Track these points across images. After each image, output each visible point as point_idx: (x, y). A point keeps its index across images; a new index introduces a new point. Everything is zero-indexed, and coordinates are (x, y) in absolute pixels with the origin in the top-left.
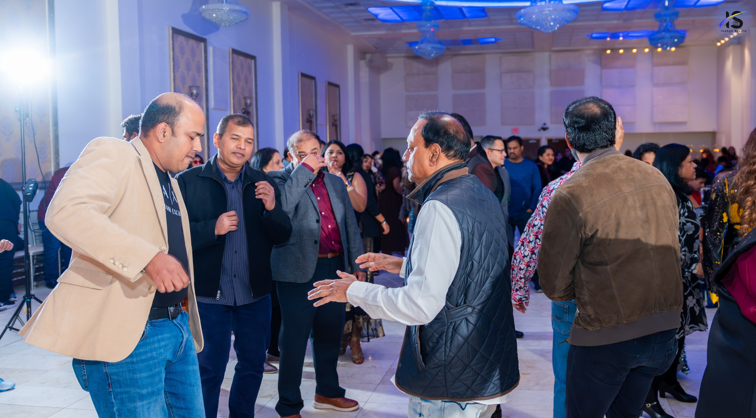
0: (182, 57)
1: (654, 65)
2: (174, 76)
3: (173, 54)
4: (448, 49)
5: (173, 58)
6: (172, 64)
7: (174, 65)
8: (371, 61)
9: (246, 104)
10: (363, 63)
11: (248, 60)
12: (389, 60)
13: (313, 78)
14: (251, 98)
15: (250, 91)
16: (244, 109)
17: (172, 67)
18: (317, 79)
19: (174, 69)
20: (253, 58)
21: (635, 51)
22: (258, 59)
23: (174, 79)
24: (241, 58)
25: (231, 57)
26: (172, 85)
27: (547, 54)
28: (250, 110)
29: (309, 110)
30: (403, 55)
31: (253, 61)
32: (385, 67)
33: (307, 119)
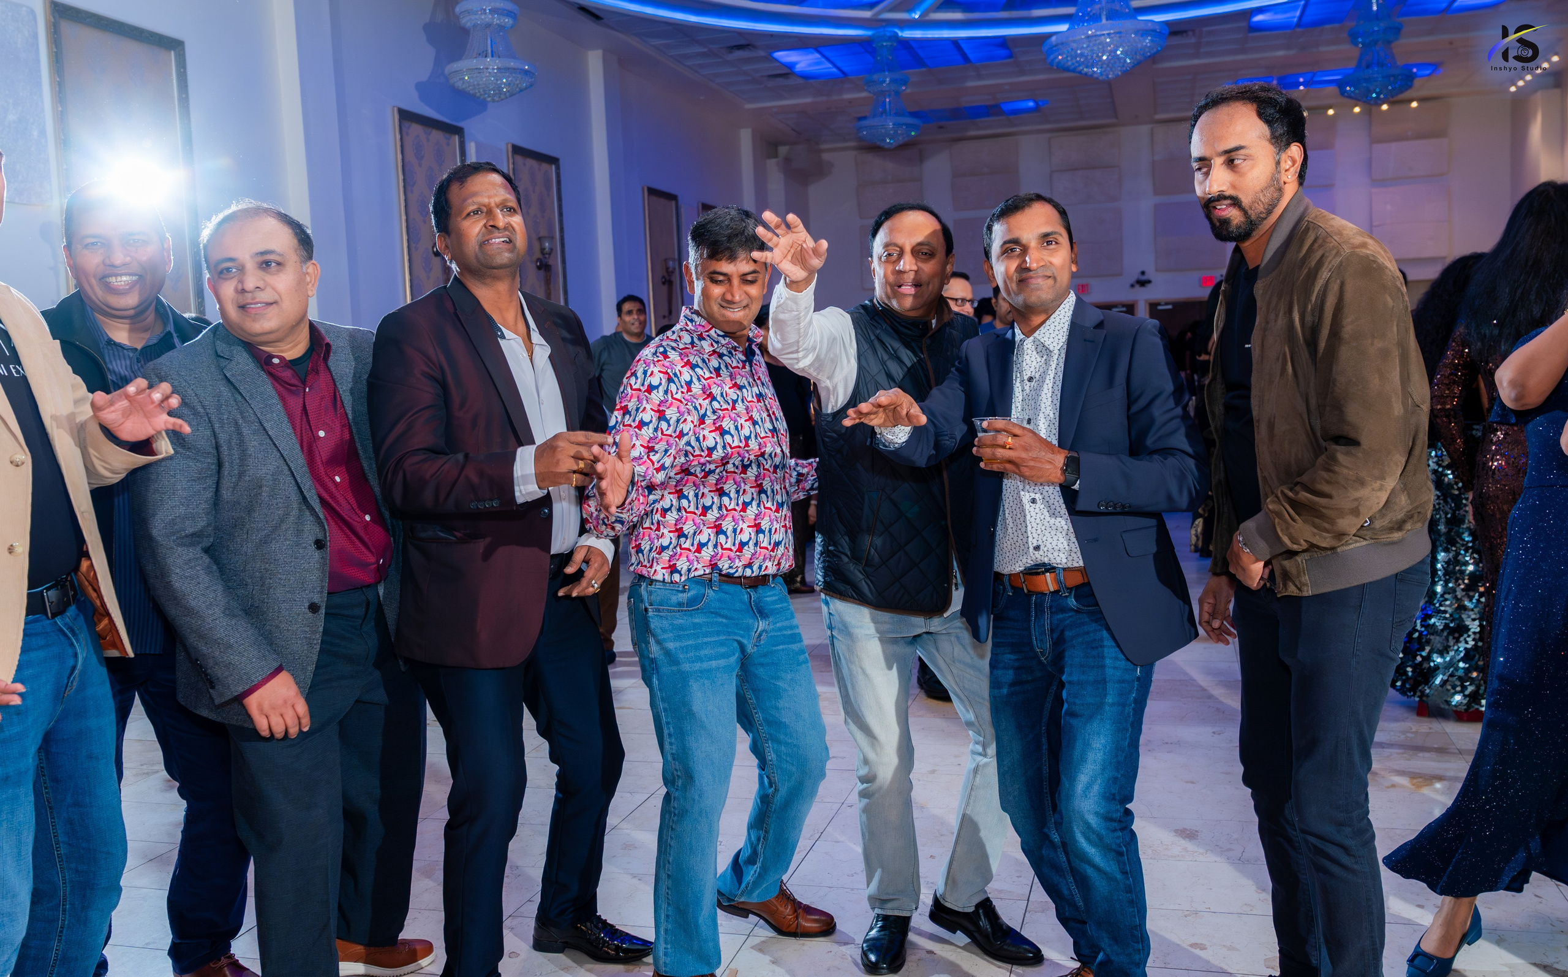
0: (420, 165)
1: (1374, 140)
2: (406, 200)
3: (403, 160)
4: (940, 127)
5: (403, 166)
6: (401, 177)
7: (404, 180)
8: (787, 160)
9: (542, 250)
10: (772, 164)
11: (545, 166)
12: (825, 156)
13: (672, 197)
14: (552, 238)
15: (551, 227)
16: (538, 260)
17: (401, 184)
18: (680, 199)
19: (405, 187)
20: (553, 160)
21: (1331, 112)
22: (563, 164)
23: (406, 206)
24: (530, 162)
25: (511, 161)
26: (404, 217)
27: (1145, 129)
28: (551, 262)
29: (666, 260)
30: (853, 144)
31: (553, 167)
32: (816, 170)
33: (663, 277)
